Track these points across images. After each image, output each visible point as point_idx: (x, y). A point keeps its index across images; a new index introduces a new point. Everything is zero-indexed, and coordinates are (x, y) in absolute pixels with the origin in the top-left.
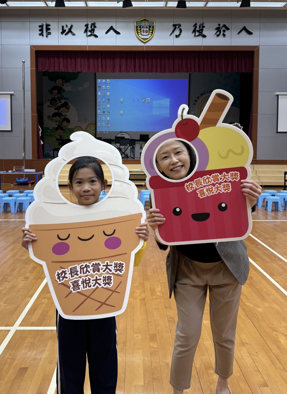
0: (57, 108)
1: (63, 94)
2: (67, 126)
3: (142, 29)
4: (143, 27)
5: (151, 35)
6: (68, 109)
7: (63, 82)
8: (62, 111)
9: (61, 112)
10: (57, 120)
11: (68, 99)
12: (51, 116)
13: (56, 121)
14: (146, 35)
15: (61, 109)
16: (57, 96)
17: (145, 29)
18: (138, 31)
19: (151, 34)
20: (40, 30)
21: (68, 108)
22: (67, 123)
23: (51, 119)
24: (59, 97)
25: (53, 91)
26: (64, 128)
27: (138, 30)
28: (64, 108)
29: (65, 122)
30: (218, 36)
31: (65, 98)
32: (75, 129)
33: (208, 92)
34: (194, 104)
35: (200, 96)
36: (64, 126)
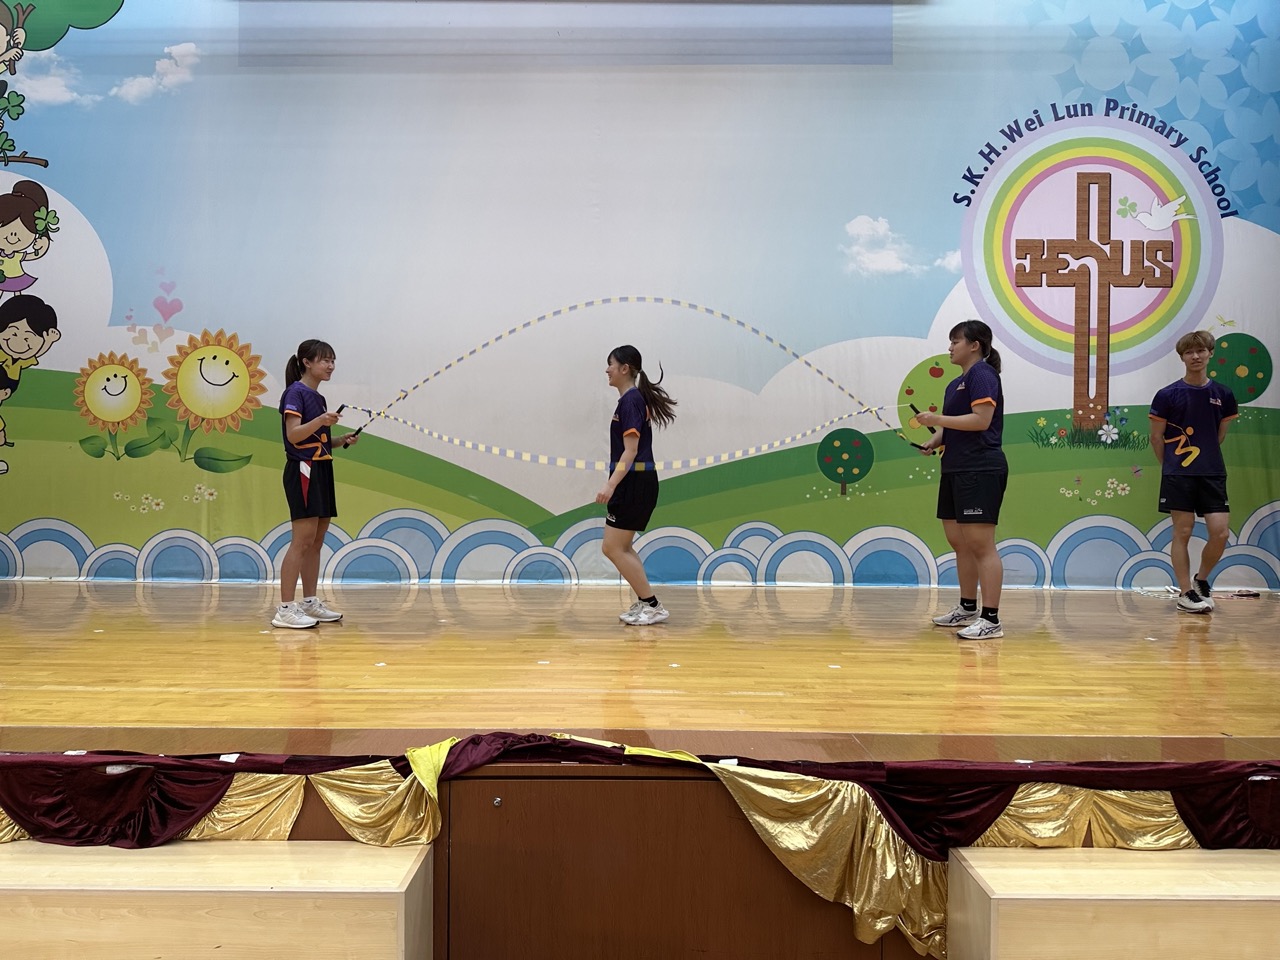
1: (10, 126)
2: (35, 356)
6: (45, 233)
7: (16, 45)
11: (46, 164)
21: (41, 225)
22: (31, 336)
26: (13, 373)
28: (17, 225)
29: (23, 324)
31: (24, 158)
32: (89, 375)
33: (1057, 118)
34: (957, 201)
35: (1000, 142)
36: (16, 356)
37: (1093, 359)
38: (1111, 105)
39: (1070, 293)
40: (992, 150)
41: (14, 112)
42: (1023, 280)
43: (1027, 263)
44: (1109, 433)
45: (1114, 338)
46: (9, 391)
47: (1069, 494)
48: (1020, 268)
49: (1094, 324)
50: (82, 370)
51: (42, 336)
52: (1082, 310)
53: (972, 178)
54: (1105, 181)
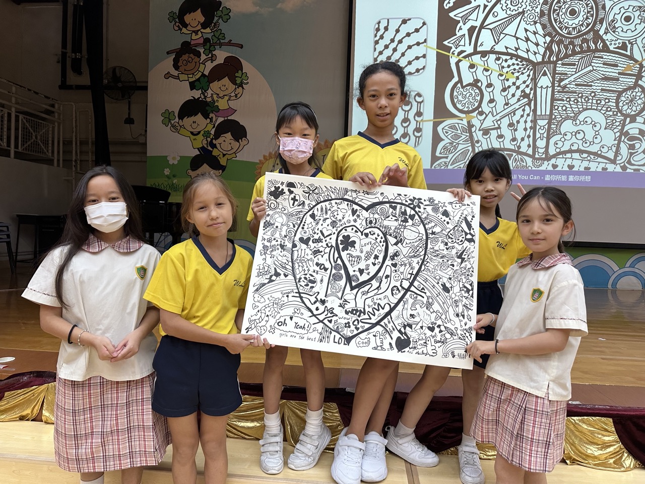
0: (198, 80)
1: (223, 26)
2: (235, 153)
6: (241, 85)
8: (218, 94)
9: (215, 96)
10: (195, 131)
11: (241, 47)
12: (176, 114)
13: (192, 133)
15: (215, 86)
16: (200, 35)
21: (238, 82)
22: (233, 142)
23: (173, 126)
24: (207, 41)
25: (188, 18)
26: (223, 162)
28: (226, 81)
29: (229, 135)
31: (230, 43)
32: (263, 163)
36: (225, 153)
41: (225, 18)
46: (221, 171)
50: (260, 161)
51: (239, 142)
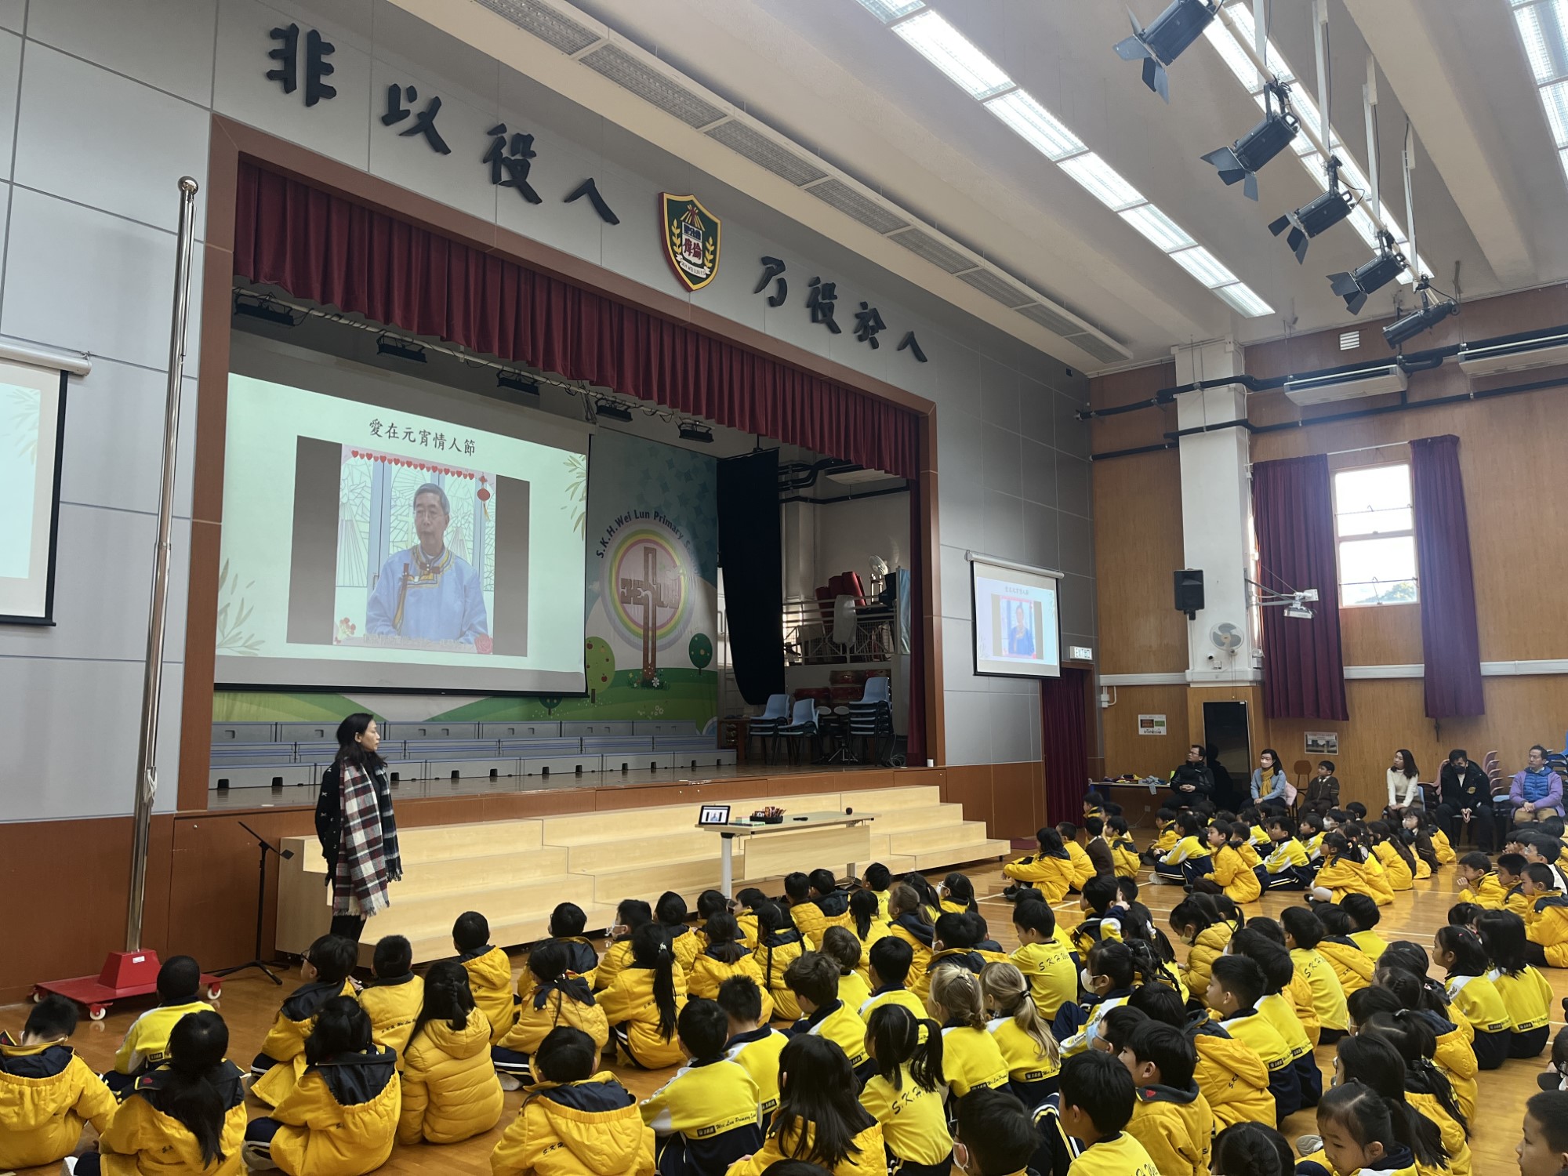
3: (684, 237)
4: (687, 229)
5: (712, 269)
14: (695, 264)
17: (694, 241)
18: (674, 239)
19: (710, 265)
20: (273, 55)
27: (674, 235)
30: (861, 339)
33: (637, 518)
34: (598, 555)
35: (615, 526)
37: (650, 643)
38: (656, 515)
39: (641, 607)
40: (612, 530)
42: (625, 600)
43: (625, 591)
44: (656, 682)
45: (658, 633)
47: (641, 714)
48: (623, 592)
49: (650, 625)
52: (646, 618)
53: (604, 543)
54: (654, 551)
